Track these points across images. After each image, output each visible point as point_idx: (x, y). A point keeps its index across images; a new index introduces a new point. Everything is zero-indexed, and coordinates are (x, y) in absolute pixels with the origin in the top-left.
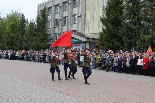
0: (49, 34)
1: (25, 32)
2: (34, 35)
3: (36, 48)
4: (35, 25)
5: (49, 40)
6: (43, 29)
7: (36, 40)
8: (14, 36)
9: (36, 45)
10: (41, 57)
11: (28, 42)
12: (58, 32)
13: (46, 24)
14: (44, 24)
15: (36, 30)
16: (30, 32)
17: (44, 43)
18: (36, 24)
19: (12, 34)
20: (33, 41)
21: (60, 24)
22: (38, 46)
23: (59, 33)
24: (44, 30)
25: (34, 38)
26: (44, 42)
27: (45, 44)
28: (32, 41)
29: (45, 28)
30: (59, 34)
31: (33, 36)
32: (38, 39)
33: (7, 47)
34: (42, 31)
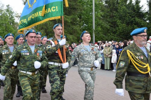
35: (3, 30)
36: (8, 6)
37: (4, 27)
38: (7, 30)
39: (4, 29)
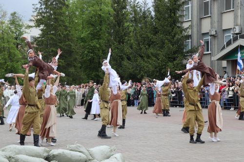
0: (189, 37)
1: (125, 35)
2: (150, 44)
3: (158, 74)
4: (152, 18)
5: (188, 52)
6: (171, 26)
7: (156, 56)
8: (98, 46)
9: (158, 69)
10: (173, 95)
11: (136, 61)
12: (210, 30)
13: (179, 13)
14: (173, 15)
15: (155, 31)
16: (141, 36)
17: (175, 62)
18: (153, 14)
19: (92, 40)
20: (148, 57)
21: (215, 9)
22: (160, 70)
23: (213, 33)
24: (173, 29)
25: (151, 50)
26: (174, 59)
27: (178, 64)
28: (146, 59)
29: (175, 25)
30: (213, 36)
31: (147, 47)
32: (162, 54)
33: (83, 75)
34: (170, 33)
35: (5, 59)
36: (14, 14)
37: (6, 53)
38: (11, 59)
39: (7, 56)
